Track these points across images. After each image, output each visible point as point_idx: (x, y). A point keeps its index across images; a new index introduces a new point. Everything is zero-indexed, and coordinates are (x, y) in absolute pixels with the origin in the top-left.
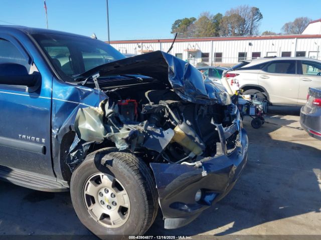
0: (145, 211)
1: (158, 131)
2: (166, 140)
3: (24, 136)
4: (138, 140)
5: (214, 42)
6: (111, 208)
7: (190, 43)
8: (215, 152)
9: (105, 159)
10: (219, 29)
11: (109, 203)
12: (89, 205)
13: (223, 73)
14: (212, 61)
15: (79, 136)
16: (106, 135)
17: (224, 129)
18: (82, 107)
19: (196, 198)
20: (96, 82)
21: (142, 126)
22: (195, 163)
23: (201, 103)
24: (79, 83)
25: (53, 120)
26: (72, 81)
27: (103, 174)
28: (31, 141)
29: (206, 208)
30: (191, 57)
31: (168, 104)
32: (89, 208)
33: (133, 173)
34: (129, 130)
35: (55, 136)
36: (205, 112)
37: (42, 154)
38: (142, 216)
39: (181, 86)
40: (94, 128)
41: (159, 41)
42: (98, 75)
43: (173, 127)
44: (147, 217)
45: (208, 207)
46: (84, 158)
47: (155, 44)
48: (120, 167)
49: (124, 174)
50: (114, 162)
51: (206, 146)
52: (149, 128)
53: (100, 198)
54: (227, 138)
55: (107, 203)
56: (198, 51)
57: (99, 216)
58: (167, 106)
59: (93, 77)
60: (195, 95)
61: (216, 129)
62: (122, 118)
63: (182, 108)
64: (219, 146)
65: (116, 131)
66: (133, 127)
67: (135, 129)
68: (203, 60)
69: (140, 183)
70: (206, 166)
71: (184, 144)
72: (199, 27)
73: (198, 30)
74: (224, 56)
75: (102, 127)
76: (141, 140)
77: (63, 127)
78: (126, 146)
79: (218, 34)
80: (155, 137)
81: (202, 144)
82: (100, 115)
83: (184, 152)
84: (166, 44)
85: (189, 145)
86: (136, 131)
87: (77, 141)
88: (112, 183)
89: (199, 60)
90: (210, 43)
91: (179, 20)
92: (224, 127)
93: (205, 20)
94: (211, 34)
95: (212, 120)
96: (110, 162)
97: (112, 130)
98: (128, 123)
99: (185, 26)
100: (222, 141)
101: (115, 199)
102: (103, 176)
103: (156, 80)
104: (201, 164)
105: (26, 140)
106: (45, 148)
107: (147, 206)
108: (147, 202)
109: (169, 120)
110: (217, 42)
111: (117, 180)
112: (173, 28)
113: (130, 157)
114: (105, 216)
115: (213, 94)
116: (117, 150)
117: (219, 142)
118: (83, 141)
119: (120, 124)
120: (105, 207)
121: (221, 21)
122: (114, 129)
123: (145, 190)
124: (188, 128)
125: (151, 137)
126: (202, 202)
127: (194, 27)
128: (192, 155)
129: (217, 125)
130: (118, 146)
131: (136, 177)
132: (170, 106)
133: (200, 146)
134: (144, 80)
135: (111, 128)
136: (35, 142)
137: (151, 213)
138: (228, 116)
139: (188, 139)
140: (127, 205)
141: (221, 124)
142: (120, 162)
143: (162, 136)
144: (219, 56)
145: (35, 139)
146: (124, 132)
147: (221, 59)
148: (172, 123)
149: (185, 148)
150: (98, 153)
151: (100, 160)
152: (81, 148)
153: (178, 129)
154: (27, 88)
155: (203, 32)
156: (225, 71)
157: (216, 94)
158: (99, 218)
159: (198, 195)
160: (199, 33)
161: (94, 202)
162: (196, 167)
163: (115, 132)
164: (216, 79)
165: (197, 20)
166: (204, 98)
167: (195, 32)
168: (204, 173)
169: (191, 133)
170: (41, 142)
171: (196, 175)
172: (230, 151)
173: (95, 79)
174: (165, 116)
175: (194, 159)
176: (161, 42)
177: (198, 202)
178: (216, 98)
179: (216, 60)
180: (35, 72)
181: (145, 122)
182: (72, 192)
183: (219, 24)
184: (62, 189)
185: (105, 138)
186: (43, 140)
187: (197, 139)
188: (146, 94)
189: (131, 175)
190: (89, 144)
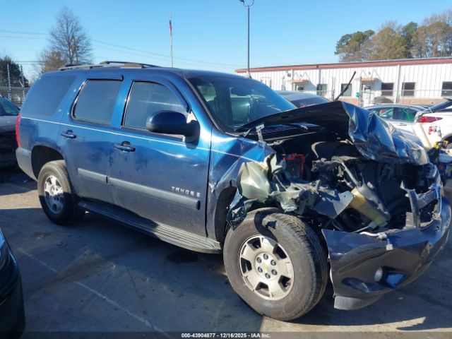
0: (312, 284)
1: (332, 193)
2: (342, 204)
3: (178, 189)
4: (307, 202)
5: (403, 67)
6: (269, 277)
7: (364, 69)
8: (404, 224)
9: (266, 220)
10: (412, 46)
11: (268, 271)
12: (244, 271)
13: (417, 115)
14: (398, 96)
15: (241, 193)
16: (270, 193)
17: (417, 196)
18: (246, 161)
19: (375, 278)
20: (260, 135)
21: (314, 186)
22: (378, 234)
23: (387, 161)
24: (241, 134)
25: (211, 174)
26: (232, 131)
27: (263, 237)
28: (184, 194)
29: (387, 291)
30: (365, 89)
31: (344, 161)
32: (244, 275)
33: (299, 239)
34: (296, 189)
35: (212, 191)
36: (392, 172)
37: (196, 209)
38: (308, 290)
39: (364, 140)
40: (258, 184)
41: (318, 67)
42: (262, 126)
43: (350, 190)
44: (314, 291)
45: (391, 290)
46: (245, 216)
47: (311, 71)
48: (284, 230)
49: (289, 240)
50: (277, 224)
51: (391, 215)
52: (322, 189)
53: (258, 265)
54: (420, 207)
55: (265, 271)
56: (377, 80)
57: (255, 285)
58: (343, 164)
59: (257, 128)
60: (380, 152)
61: (407, 195)
62: (288, 176)
63: (361, 167)
64: (410, 217)
65: (282, 190)
66: (303, 187)
67: (305, 189)
68: (383, 94)
69: (308, 251)
70: (392, 238)
71: (362, 211)
72: (378, 44)
73: (376, 49)
74: (417, 87)
75: (267, 184)
76: (311, 201)
77: (222, 181)
78: (293, 208)
79: (410, 53)
80: (329, 199)
81: (386, 213)
82: (265, 171)
83: (362, 221)
84: (328, 70)
85: (370, 213)
86: (307, 191)
87: (238, 197)
88: (273, 248)
89: (378, 93)
90: (396, 68)
91: (348, 35)
92: (418, 193)
93: (390, 33)
94: (398, 54)
95: (402, 183)
96: (272, 224)
97: (278, 189)
98: (296, 181)
99: (358, 43)
100: (414, 211)
101: (276, 268)
102: (263, 239)
103: (324, 128)
104: (385, 236)
105: (179, 193)
106: (199, 203)
107: (315, 279)
108: (314, 274)
109: (344, 181)
110: (408, 67)
111: (280, 245)
112: (339, 46)
113: (295, 220)
114: (262, 286)
115: (404, 151)
116: (282, 211)
117: (410, 211)
118: (244, 199)
119: (287, 183)
120: (262, 275)
121: (415, 33)
122: (281, 187)
123: (314, 260)
124: (369, 191)
125: (324, 199)
126: (383, 282)
127: (371, 44)
128: (372, 225)
129: (408, 191)
130: (284, 206)
131: (303, 244)
132: (346, 163)
133: (385, 215)
134: (310, 129)
135: (277, 185)
136: (189, 195)
137: (318, 288)
138: (422, 179)
139: (370, 206)
140: (290, 275)
141: (414, 190)
142: (285, 225)
143: (337, 199)
144: (409, 88)
145: (190, 193)
146: (291, 192)
147: (413, 92)
148: (348, 184)
149: (364, 216)
150: (259, 212)
151: (261, 221)
152: (243, 205)
153: (356, 192)
154: (184, 138)
155: (385, 51)
156: (419, 113)
157: (407, 151)
158: (255, 288)
159: (379, 274)
160: (379, 52)
161: (250, 268)
162: (379, 239)
163: (280, 191)
164: (405, 123)
165: (376, 34)
166: (392, 156)
167: (371, 52)
168: (389, 247)
169: (373, 198)
170: (195, 196)
171: (379, 248)
172: (424, 225)
173: (259, 130)
174: (338, 175)
175: (376, 230)
176: (320, 69)
177: (378, 282)
178: (407, 155)
179: (405, 94)
180: (193, 121)
181: (318, 182)
182: (225, 254)
183: (411, 37)
184: (213, 250)
185: (269, 197)
186: (198, 194)
187: (380, 207)
188: (313, 147)
189: (297, 241)
190: (251, 202)
